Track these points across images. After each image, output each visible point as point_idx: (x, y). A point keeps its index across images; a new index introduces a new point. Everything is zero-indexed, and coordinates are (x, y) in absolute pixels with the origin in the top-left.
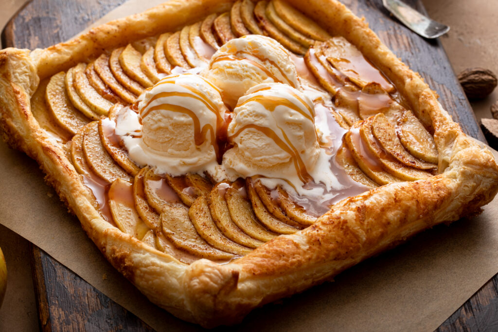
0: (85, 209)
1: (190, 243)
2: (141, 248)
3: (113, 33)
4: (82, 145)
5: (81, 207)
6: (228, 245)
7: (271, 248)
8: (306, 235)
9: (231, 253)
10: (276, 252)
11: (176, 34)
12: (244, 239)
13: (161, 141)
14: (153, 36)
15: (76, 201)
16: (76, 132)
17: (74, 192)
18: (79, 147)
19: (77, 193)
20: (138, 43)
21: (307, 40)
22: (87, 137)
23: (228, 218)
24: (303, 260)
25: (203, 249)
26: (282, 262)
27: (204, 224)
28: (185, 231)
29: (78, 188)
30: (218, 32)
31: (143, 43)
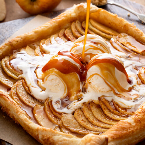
0: (24, 119)
1: (78, 129)
2: (57, 133)
3: (19, 41)
4: (16, 92)
5: (23, 119)
6: (96, 128)
7: (119, 126)
8: (133, 118)
9: (98, 132)
10: (121, 128)
11: (48, 39)
12: (102, 125)
13: (54, 85)
14: (38, 41)
15: (20, 117)
16: (11, 87)
17: (17, 113)
18: (15, 93)
19: (20, 113)
20: (31, 45)
21: (109, 36)
22: (18, 88)
23: (93, 116)
24: (134, 130)
25: (84, 132)
26: (125, 132)
27: (82, 120)
28: (74, 124)
29: (19, 110)
30: (68, 36)
31: (34, 45)
